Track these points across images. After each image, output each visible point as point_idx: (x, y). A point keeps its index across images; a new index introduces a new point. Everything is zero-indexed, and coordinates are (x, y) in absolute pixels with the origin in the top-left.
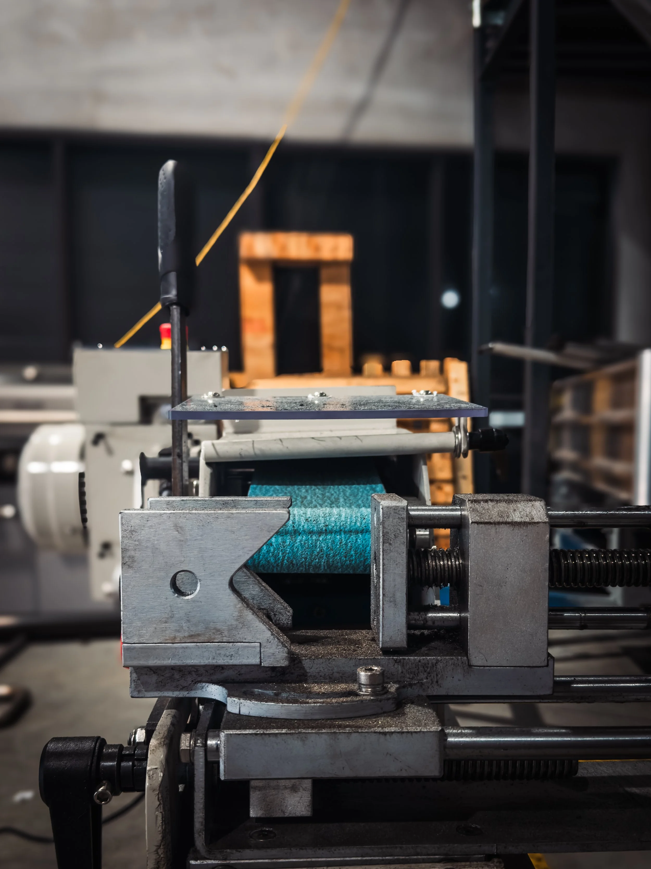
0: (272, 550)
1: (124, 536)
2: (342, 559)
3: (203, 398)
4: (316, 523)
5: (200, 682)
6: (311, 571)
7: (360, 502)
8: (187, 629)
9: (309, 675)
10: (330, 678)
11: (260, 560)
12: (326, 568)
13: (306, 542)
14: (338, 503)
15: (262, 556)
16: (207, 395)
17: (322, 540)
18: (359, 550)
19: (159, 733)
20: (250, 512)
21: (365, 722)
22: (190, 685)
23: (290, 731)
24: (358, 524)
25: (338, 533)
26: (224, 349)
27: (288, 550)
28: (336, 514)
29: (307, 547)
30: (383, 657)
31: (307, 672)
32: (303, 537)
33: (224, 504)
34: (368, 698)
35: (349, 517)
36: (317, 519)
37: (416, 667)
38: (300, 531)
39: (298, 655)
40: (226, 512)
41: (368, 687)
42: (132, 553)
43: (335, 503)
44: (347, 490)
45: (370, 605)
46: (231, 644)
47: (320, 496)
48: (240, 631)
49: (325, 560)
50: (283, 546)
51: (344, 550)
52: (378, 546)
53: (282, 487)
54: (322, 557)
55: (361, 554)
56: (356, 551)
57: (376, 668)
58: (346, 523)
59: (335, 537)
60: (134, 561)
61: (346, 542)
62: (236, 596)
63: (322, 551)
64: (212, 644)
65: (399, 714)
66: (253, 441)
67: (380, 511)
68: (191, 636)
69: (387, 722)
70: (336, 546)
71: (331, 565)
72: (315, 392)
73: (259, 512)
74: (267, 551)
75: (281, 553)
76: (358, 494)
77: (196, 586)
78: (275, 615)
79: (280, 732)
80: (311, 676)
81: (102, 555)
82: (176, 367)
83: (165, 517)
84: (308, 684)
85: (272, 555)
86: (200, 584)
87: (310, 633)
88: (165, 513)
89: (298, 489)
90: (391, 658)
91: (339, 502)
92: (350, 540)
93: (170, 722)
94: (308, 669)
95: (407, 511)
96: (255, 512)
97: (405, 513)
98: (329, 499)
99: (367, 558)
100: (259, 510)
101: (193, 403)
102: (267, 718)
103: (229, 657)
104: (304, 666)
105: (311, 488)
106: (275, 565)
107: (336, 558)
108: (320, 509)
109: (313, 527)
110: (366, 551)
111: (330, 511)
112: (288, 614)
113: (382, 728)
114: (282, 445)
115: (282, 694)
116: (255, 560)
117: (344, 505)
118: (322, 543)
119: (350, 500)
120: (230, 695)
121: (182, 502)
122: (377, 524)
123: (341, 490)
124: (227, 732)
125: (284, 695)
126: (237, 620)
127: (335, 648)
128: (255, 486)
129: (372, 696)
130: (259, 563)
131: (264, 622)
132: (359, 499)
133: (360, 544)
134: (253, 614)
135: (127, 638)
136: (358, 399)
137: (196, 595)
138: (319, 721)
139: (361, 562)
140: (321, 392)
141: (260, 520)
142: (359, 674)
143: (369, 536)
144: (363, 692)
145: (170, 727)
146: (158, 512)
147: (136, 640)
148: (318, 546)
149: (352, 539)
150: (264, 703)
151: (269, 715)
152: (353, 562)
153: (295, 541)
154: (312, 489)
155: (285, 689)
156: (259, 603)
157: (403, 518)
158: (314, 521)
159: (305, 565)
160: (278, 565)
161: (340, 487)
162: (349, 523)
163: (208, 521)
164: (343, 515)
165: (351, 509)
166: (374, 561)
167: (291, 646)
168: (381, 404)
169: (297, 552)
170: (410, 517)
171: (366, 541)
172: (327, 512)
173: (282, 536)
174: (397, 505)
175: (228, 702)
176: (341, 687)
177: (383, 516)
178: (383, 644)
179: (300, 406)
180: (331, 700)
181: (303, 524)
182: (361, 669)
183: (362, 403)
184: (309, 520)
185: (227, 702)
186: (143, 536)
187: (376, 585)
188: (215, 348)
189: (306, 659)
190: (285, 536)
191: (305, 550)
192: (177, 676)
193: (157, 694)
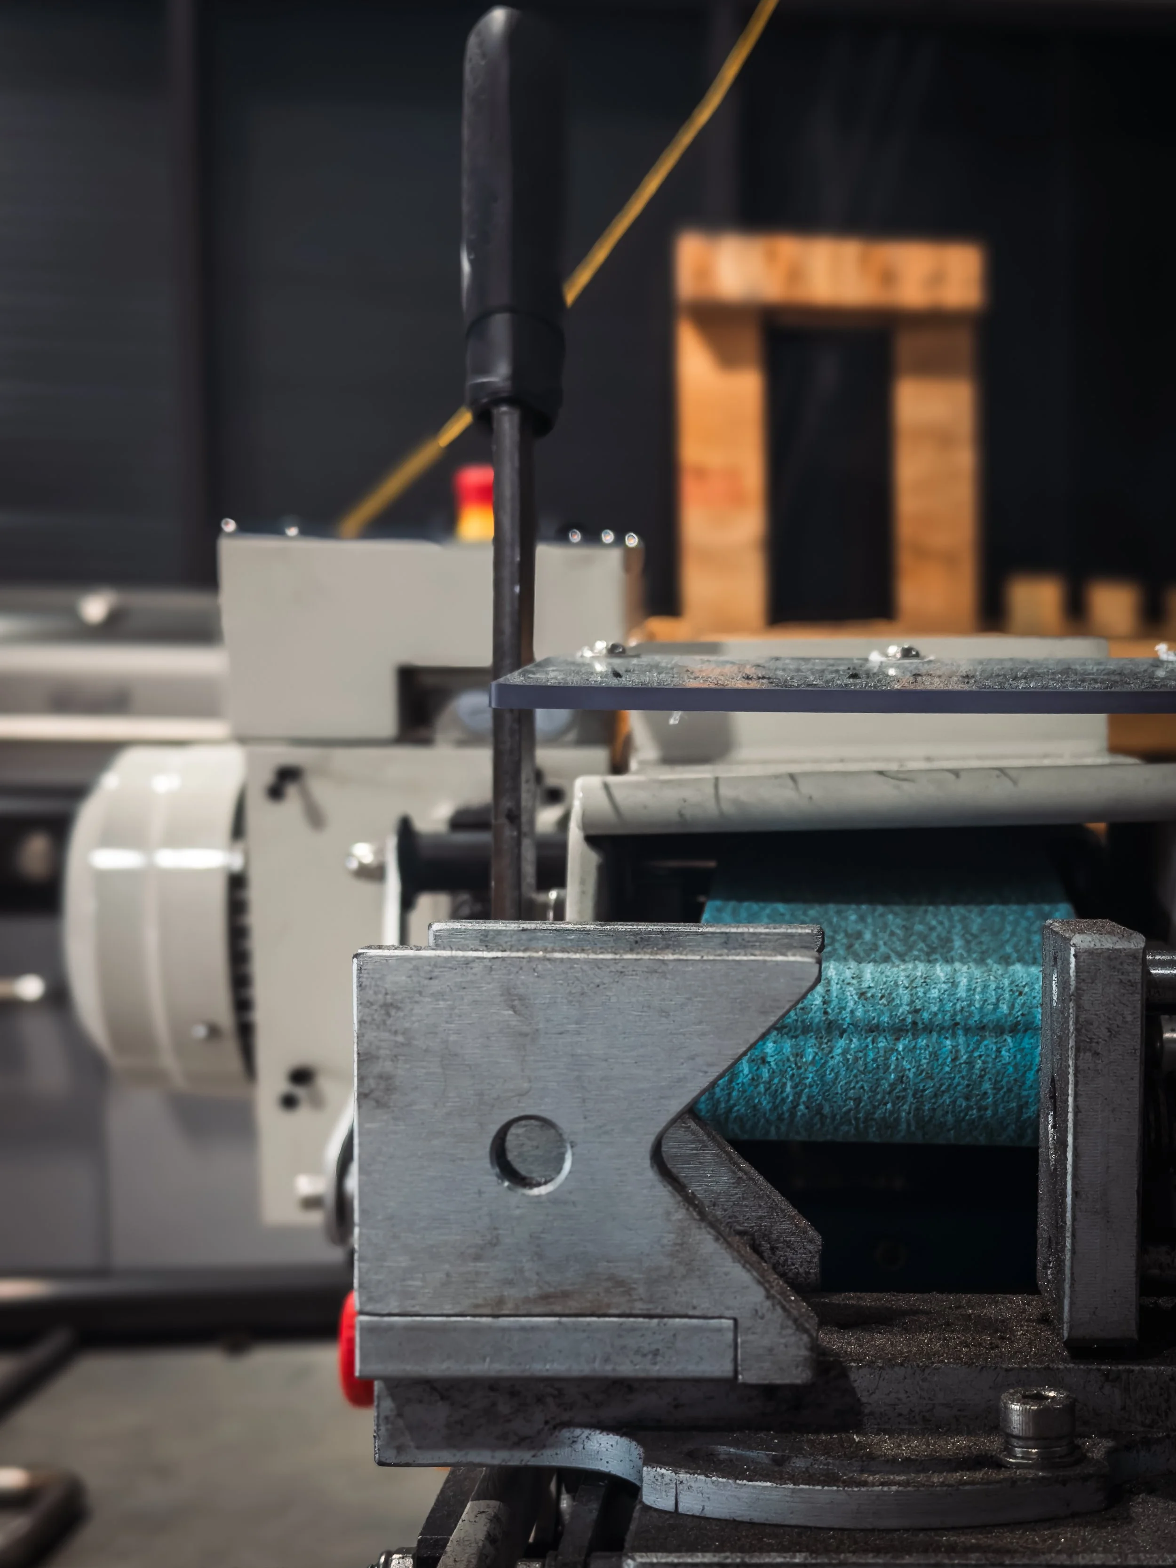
0: (767, 1075)
1: (365, 1018)
2: (958, 1103)
3: (582, 656)
4: (889, 1002)
5: (569, 1424)
6: (872, 1137)
7: (1008, 949)
8: (535, 1277)
9: (867, 1411)
10: (925, 1419)
11: (732, 1102)
12: (913, 1128)
13: (861, 1054)
14: (949, 952)
15: (739, 1091)
16: (592, 649)
17: (903, 1050)
18: (1005, 1080)
19: (455, 1561)
20: (711, 958)
21: (1020, 1538)
22: (539, 1432)
23: (816, 1558)
24: (1004, 1008)
25: (947, 1032)
26: (632, 541)
27: (811, 1075)
28: (943, 979)
29: (862, 1069)
30: (1071, 1365)
31: (862, 1404)
32: (851, 1041)
33: (636, 942)
34: (1031, 1473)
35: (979, 989)
36: (890, 994)
37: (1161, 1395)
38: (842, 1024)
39: (837, 1355)
40: (647, 957)
41: (1030, 1443)
42: (387, 1066)
43: (940, 950)
44: (973, 916)
45: (1035, 1226)
46: (655, 1321)
47: (898, 931)
48: (679, 1286)
49: (910, 1107)
50: (796, 1064)
51: (963, 1078)
52: (1064, 1058)
53: (792, 906)
54: (904, 1097)
55: (1010, 1090)
56: (996, 1082)
57: (1052, 1394)
58: (969, 1006)
59: (941, 1043)
60: (389, 1090)
61: (969, 1057)
62: (670, 1188)
63: (902, 1082)
64: (602, 1319)
65: (1114, 1519)
66: (717, 779)
67: (1069, 963)
68: (545, 1298)
69: (1084, 1539)
70: (941, 1069)
71: (926, 1119)
72: (888, 646)
73: (738, 958)
74: (753, 1079)
75: (789, 1084)
76: (1001, 930)
77: (561, 1159)
78: (773, 1249)
79: (788, 1560)
80: (871, 1414)
81: (289, 1102)
82: (506, 573)
83: (478, 968)
84: (865, 1434)
85: (767, 1090)
86: (573, 1155)
87: (868, 1300)
88: (478, 958)
89: (839, 913)
90: (1094, 1367)
91: (951, 949)
92: (982, 1049)
93: (485, 1533)
94: (865, 1393)
95: (1146, 965)
96: (726, 958)
97: (1139, 970)
98: (924, 941)
99: (1027, 1103)
100: (738, 955)
101: (554, 668)
102: (752, 1524)
103: (650, 1357)
104: (855, 1385)
105: (874, 911)
106: (773, 1117)
107: (941, 1101)
108: (898, 966)
109: (879, 1016)
110: (1024, 1083)
111: (927, 971)
112: (811, 1247)
113: (1070, 1556)
114: (797, 788)
115: (794, 1460)
116: (718, 1101)
117: (965, 955)
118: (903, 1058)
119: (981, 943)
120: (650, 1460)
121: (524, 936)
122: (1061, 999)
123: (956, 918)
124: (642, 1557)
125: (799, 1463)
126: (672, 1255)
127: (940, 1339)
128: (718, 903)
129: (1042, 1470)
130: (729, 1110)
131: (746, 1263)
132: (1008, 941)
133: (1009, 1063)
134: (717, 1239)
135: (370, 1299)
136: (1008, 665)
137: (561, 1185)
138: (896, 1535)
139: (1009, 1112)
140: (906, 647)
141: (740, 982)
142: (1006, 1408)
143: (1032, 1041)
144: (1015, 1457)
145: (484, 1546)
146: (460, 954)
147: (394, 1307)
148: (893, 1067)
149: (987, 1049)
150: (745, 1482)
151: (757, 1516)
152: (989, 1113)
153: (830, 1052)
154: (877, 914)
155: (802, 1449)
156: (730, 1217)
157: (1132, 984)
158: (882, 997)
159: (857, 1119)
160: (780, 1118)
161: (953, 909)
162: (977, 1006)
163: (598, 981)
164: (964, 982)
165: (984, 969)
166: (1049, 1104)
167: (818, 1332)
168: (1073, 677)
169: (834, 1084)
170: (1151, 983)
171: (1026, 1055)
172: (919, 974)
173: (793, 1037)
174: (1118, 946)
175: (645, 1479)
176: (956, 1444)
177: (1077, 976)
178: (1071, 1328)
179: (849, 677)
180: (930, 1477)
181: (851, 1004)
182: (1012, 1394)
183: (1019, 674)
184: (869, 995)
185: (641, 1479)
186: (419, 1021)
187: (1055, 1169)
188: (608, 537)
189: (859, 1368)
190: (801, 1037)
191: (855, 1076)
192: (504, 1408)
193: (447, 1456)
